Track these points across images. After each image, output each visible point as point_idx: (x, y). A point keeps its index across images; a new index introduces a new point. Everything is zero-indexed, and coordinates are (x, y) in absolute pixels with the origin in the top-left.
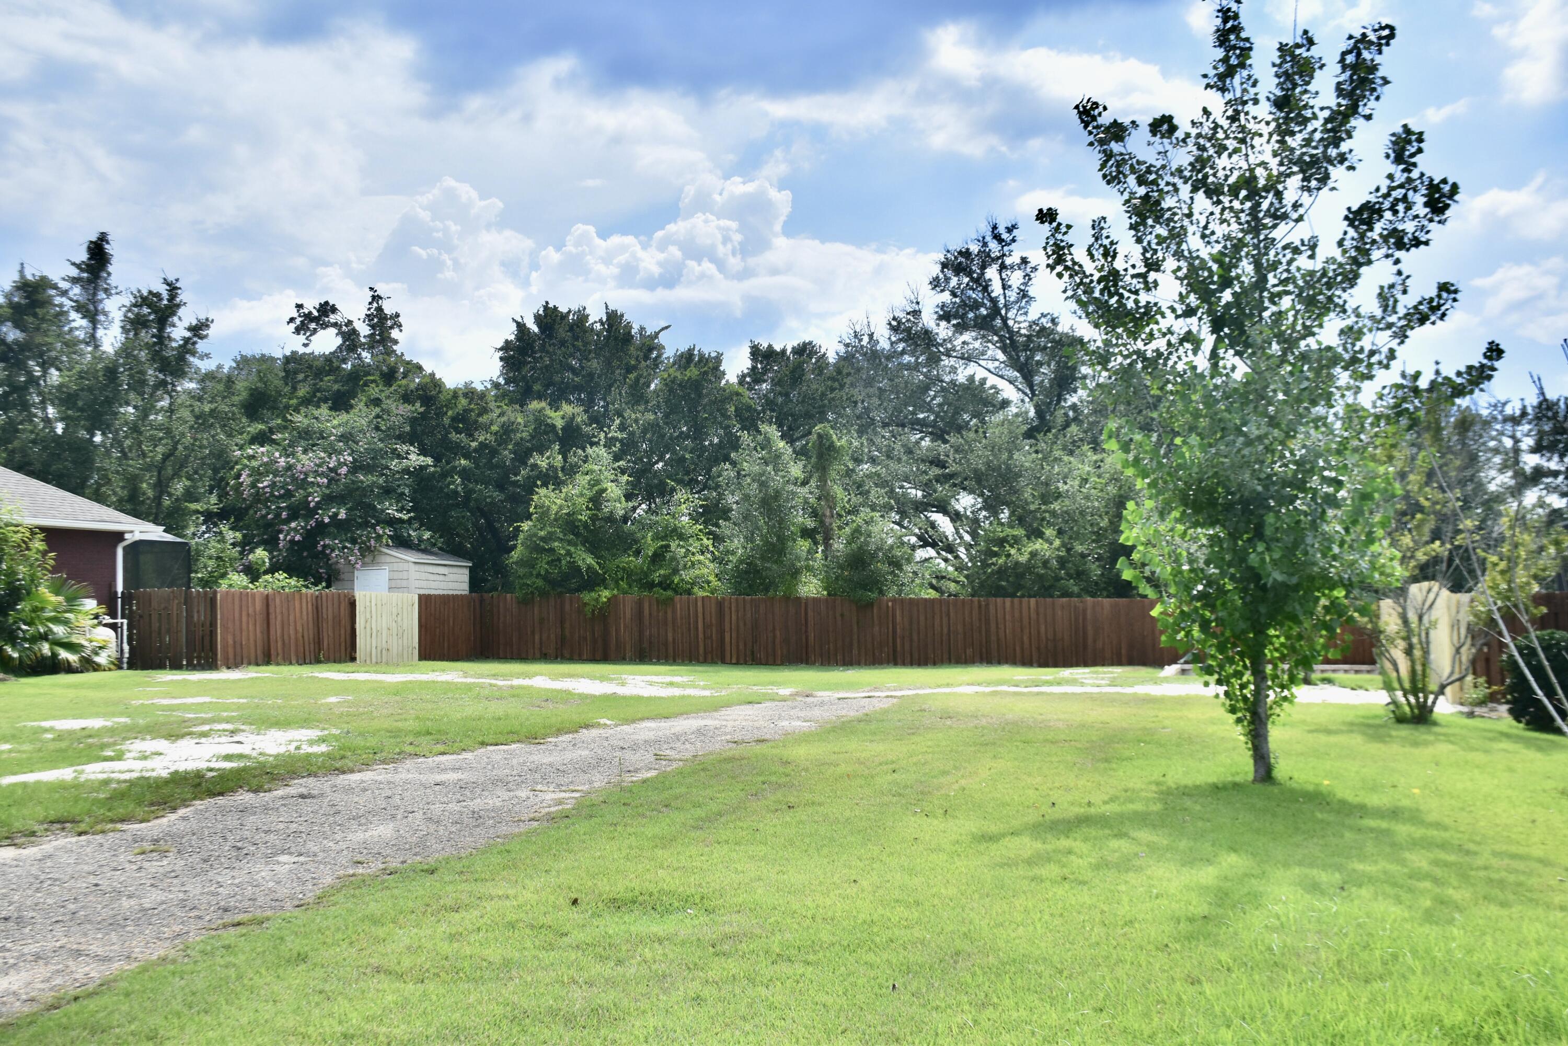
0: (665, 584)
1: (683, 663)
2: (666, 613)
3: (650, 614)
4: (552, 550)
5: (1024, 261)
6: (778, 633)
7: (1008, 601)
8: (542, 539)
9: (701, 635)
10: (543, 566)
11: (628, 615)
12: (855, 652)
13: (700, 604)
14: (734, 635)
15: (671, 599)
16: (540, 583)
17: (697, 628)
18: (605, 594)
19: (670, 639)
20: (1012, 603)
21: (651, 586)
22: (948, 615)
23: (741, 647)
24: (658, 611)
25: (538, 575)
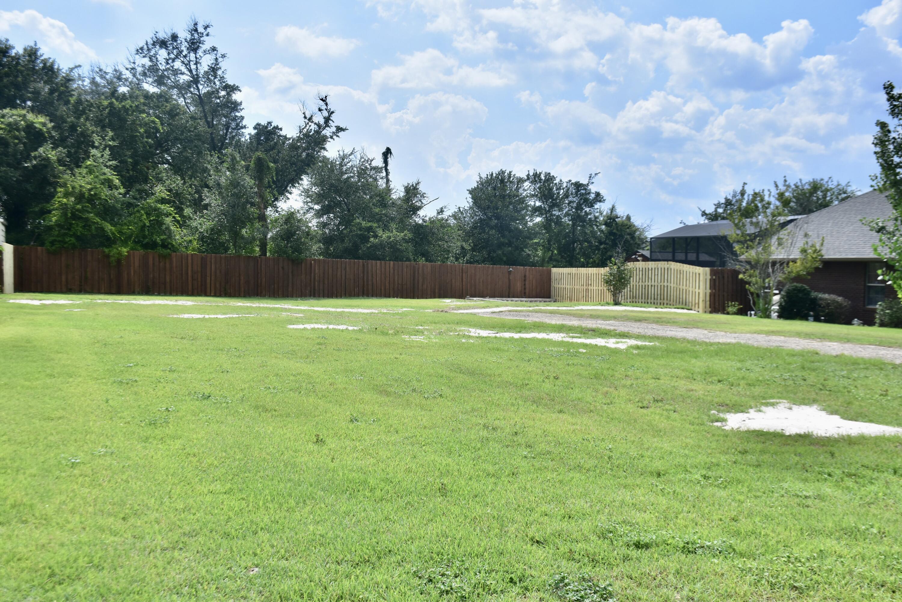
0: (165, 245)
1: (177, 295)
2: (165, 263)
3: (153, 264)
4: (87, 220)
5: (214, 49)
6: (242, 278)
7: (378, 262)
8: (78, 210)
9: (190, 278)
10: (79, 229)
11: (137, 264)
12: (290, 289)
13: (190, 258)
14: (213, 278)
15: (170, 255)
16: (73, 240)
17: (187, 274)
18: (125, 250)
19: (168, 279)
20: (381, 263)
21: (153, 245)
22: (345, 269)
23: (218, 286)
24: (160, 262)
25: (74, 235)
